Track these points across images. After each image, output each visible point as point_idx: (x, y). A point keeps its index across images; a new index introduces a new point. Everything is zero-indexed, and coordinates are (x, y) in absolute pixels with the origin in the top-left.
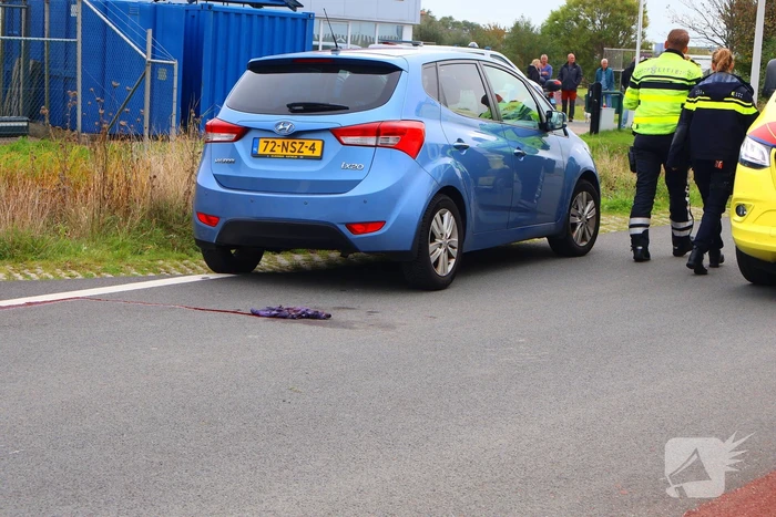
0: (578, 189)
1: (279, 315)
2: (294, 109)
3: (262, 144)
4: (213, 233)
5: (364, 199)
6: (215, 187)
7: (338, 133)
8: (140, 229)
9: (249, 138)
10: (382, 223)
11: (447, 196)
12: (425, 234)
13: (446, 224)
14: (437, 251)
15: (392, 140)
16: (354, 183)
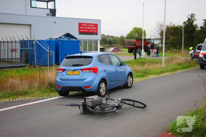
0: (128, 75)
1: (72, 105)
2: (74, 66)
3: (68, 72)
4: (60, 89)
5: (87, 82)
6: (59, 80)
7: (82, 70)
8: (47, 87)
9: (66, 71)
10: (91, 86)
11: (103, 80)
12: (99, 87)
13: (103, 85)
14: (101, 91)
15: (92, 71)
16: (85, 79)
